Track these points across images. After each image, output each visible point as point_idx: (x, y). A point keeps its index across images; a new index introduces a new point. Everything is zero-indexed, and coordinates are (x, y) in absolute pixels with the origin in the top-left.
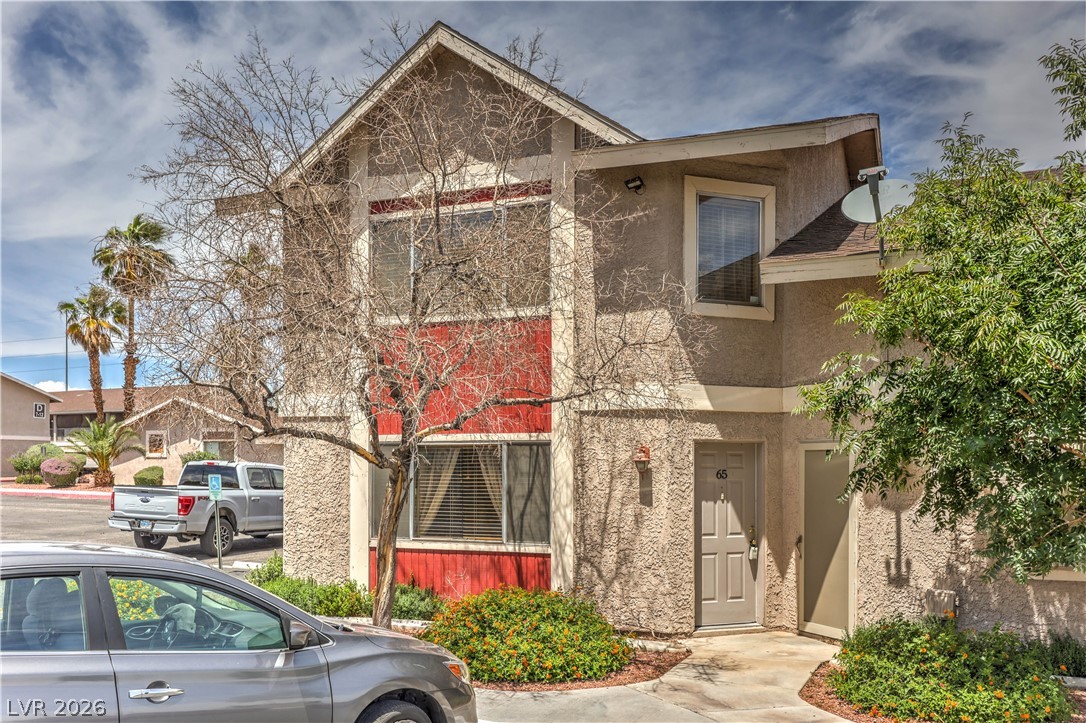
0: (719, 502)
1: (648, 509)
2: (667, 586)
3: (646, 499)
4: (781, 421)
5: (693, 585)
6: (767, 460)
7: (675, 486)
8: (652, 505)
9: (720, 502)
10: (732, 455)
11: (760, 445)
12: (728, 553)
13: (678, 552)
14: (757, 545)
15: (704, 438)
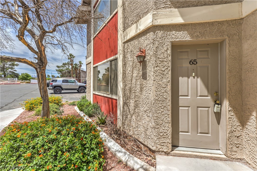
0: (191, 78)
1: (145, 81)
2: (153, 123)
3: (144, 76)
4: (241, 24)
5: (170, 125)
6: (227, 50)
7: (158, 68)
8: (146, 79)
9: (193, 78)
10: (200, 51)
11: (222, 43)
12: (198, 107)
13: (160, 105)
14: (220, 104)
15: (178, 40)
